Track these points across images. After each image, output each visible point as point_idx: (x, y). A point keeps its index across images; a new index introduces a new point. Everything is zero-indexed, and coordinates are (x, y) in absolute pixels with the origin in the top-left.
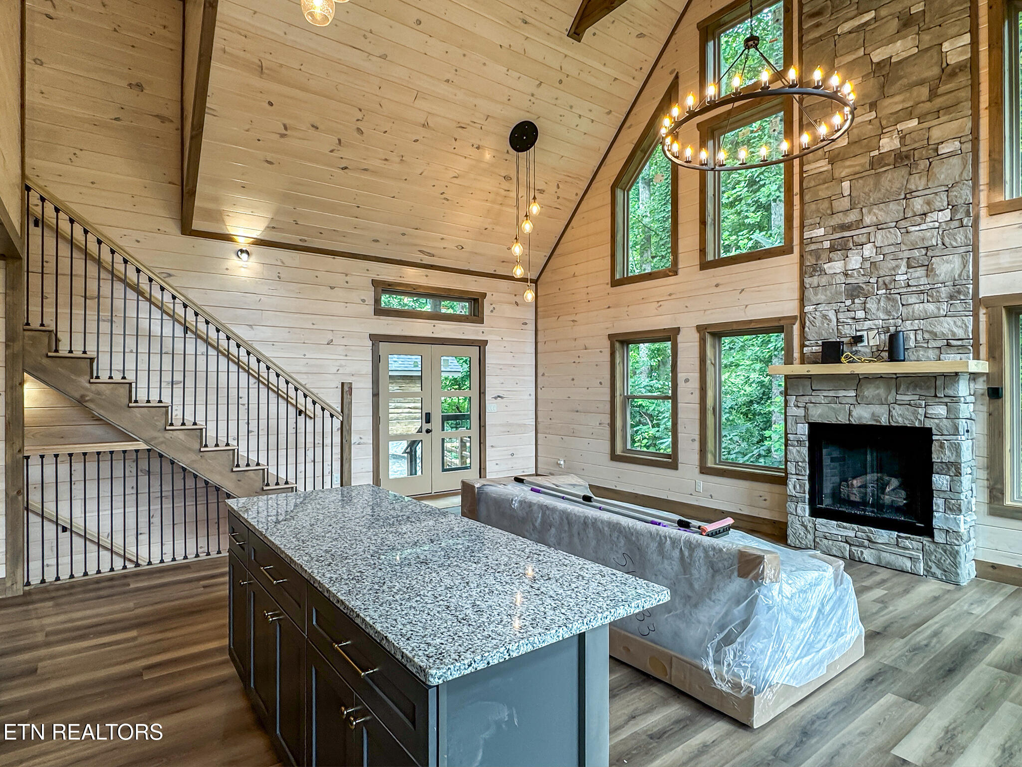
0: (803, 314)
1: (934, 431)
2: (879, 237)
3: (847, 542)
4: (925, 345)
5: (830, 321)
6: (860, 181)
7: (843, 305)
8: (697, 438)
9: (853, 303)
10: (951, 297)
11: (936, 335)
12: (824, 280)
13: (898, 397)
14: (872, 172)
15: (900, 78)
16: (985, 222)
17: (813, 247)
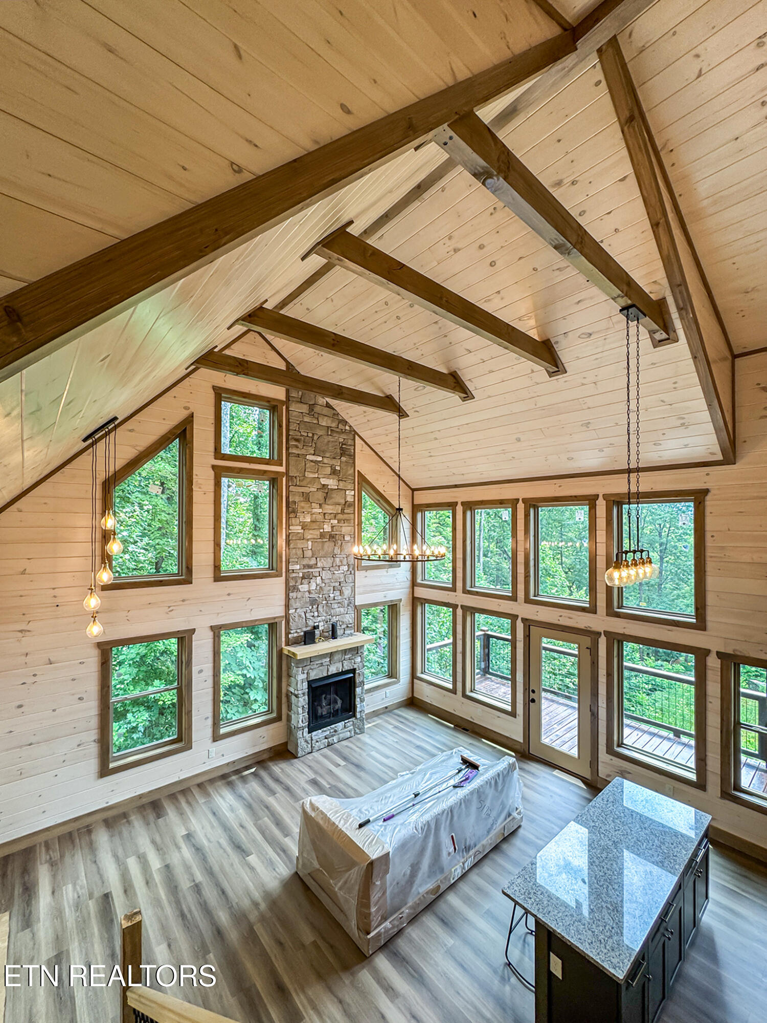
0: (288, 615)
1: (357, 669)
2: (323, 574)
5: (303, 618)
6: (316, 543)
7: (308, 609)
8: (211, 714)
9: (312, 608)
10: (348, 605)
11: (343, 622)
12: (299, 595)
13: (346, 657)
14: (320, 540)
15: (332, 498)
16: (357, 572)
17: (294, 575)
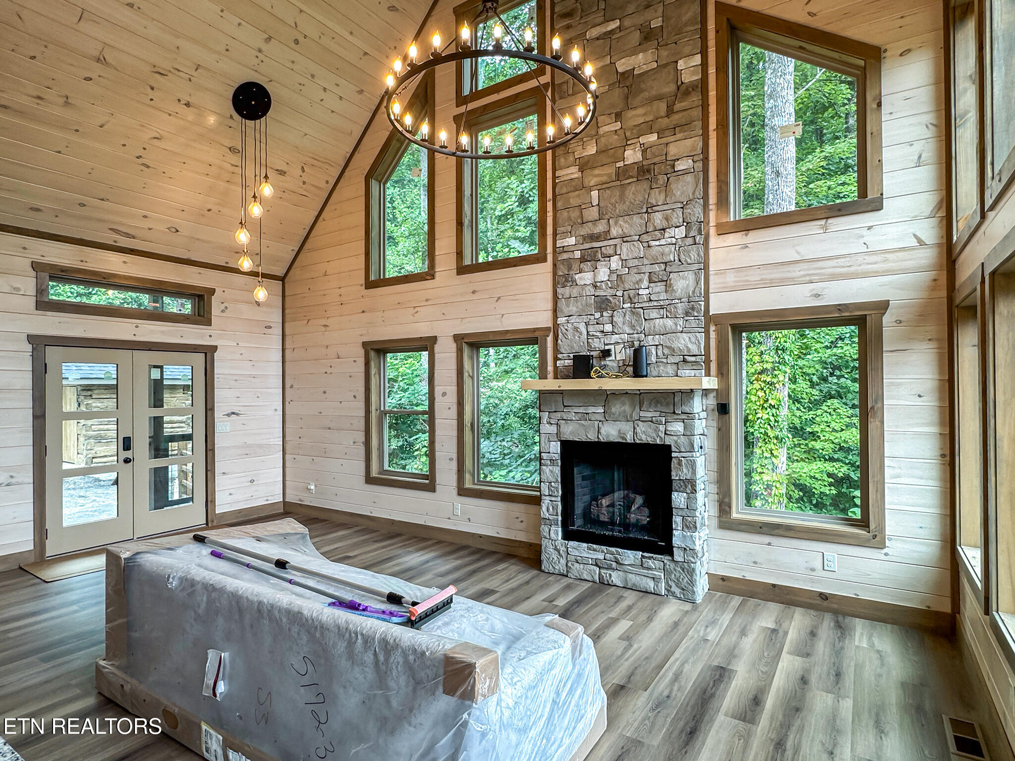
0: (556, 326)
1: (673, 449)
2: (624, 249)
3: (596, 565)
4: (665, 361)
5: (581, 333)
6: (607, 191)
7: (592, 318)
8: (455, 456)
9: (602, 316)
10: (687, 314)
11: (674, 350)
12: (575, 292)
13: (642, 414)
14: (618, 183)
15: (642, 91)
16: (714, 241)
17: (565, 256)
